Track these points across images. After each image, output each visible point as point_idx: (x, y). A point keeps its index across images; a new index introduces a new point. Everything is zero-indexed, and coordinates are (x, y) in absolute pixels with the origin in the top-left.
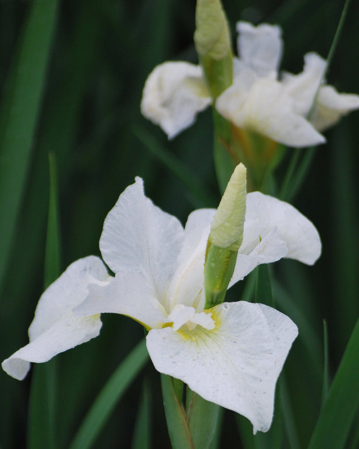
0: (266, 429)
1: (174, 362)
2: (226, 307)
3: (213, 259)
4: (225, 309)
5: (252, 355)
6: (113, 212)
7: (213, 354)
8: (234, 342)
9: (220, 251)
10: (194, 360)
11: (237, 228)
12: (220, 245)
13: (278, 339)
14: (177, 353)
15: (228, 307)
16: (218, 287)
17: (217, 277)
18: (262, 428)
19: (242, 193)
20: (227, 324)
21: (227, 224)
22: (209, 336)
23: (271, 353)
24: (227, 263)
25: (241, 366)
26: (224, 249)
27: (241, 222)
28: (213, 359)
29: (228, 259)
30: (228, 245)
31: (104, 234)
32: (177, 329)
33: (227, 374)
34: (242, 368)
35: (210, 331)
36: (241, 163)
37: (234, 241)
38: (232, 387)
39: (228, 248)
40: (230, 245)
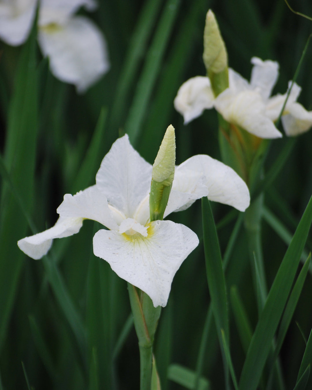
0: (165, 305)
1: (114, 253)
2: (158, 223)
3: (153, 189)
4: (157, 224)
5: (168, 256)
6: (108, 156)
7: (141, 251)
8: (160, 247)
9: (157, 184)
10: (128, 254)
11: (167, 169)
12: (156, 180)
13: (187, 249)
14: (119, 249)
15: (160, 223)
16: (156, 209)
17: (155, 202)
18: (162, 304)
19: (171, 145)
20: (157, 235)
21: (160, 166)
22: (144, 240)
23: (180, 257)
24: (161, 193)
25: (158, 262)
26: (159, 183)
27: (170, 165)
28: (140, 255)
29: (161, 191)
30: (161, 181)
31: (100, 170)
32: (122, 233)
33: (146, 266)
34: (158, 264)
35: (145, 238)
36: (171, 125)
37: (166, 178)
38: (146, 274)
39: (162, 182)
40: (163, 180)
